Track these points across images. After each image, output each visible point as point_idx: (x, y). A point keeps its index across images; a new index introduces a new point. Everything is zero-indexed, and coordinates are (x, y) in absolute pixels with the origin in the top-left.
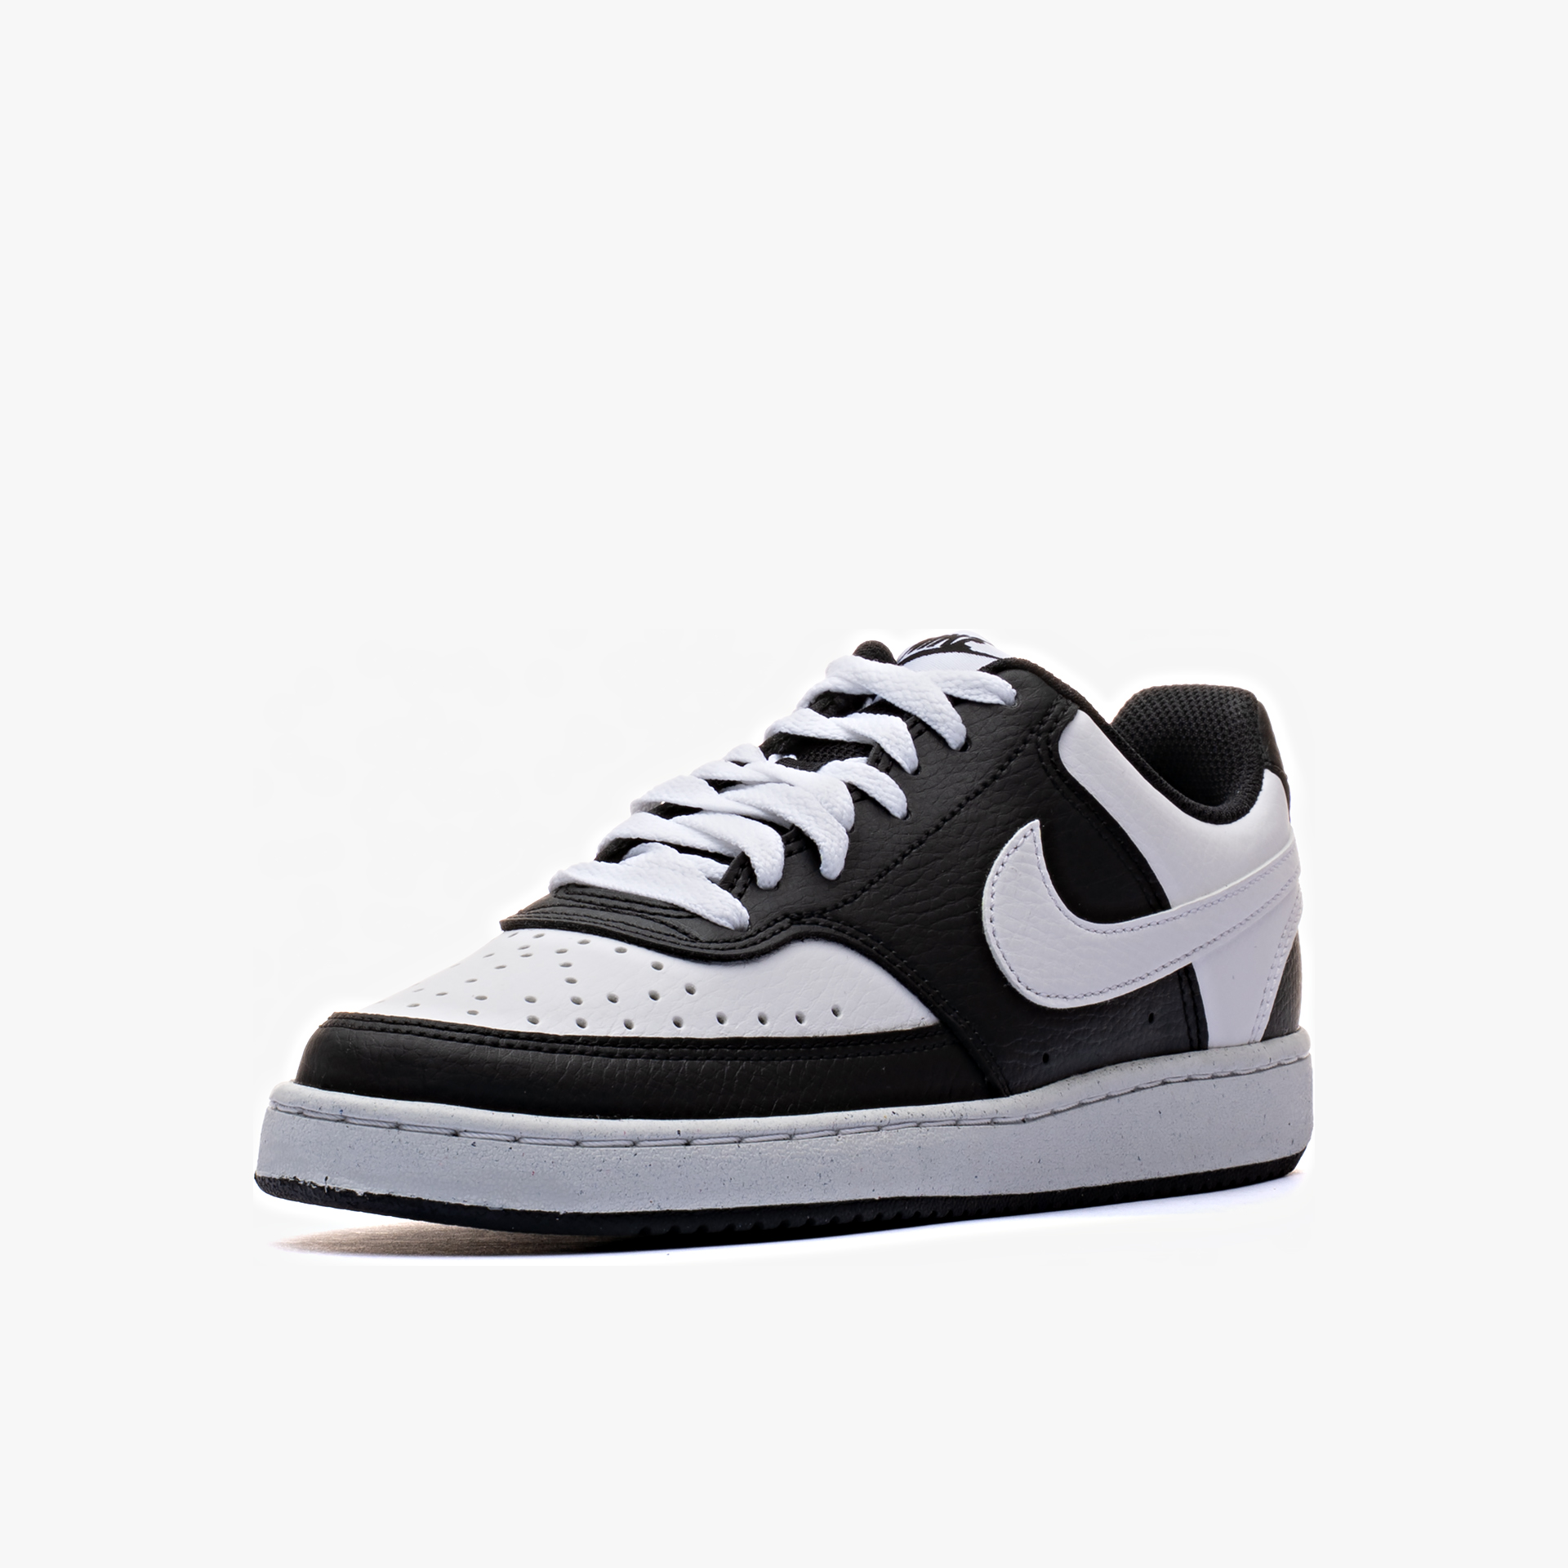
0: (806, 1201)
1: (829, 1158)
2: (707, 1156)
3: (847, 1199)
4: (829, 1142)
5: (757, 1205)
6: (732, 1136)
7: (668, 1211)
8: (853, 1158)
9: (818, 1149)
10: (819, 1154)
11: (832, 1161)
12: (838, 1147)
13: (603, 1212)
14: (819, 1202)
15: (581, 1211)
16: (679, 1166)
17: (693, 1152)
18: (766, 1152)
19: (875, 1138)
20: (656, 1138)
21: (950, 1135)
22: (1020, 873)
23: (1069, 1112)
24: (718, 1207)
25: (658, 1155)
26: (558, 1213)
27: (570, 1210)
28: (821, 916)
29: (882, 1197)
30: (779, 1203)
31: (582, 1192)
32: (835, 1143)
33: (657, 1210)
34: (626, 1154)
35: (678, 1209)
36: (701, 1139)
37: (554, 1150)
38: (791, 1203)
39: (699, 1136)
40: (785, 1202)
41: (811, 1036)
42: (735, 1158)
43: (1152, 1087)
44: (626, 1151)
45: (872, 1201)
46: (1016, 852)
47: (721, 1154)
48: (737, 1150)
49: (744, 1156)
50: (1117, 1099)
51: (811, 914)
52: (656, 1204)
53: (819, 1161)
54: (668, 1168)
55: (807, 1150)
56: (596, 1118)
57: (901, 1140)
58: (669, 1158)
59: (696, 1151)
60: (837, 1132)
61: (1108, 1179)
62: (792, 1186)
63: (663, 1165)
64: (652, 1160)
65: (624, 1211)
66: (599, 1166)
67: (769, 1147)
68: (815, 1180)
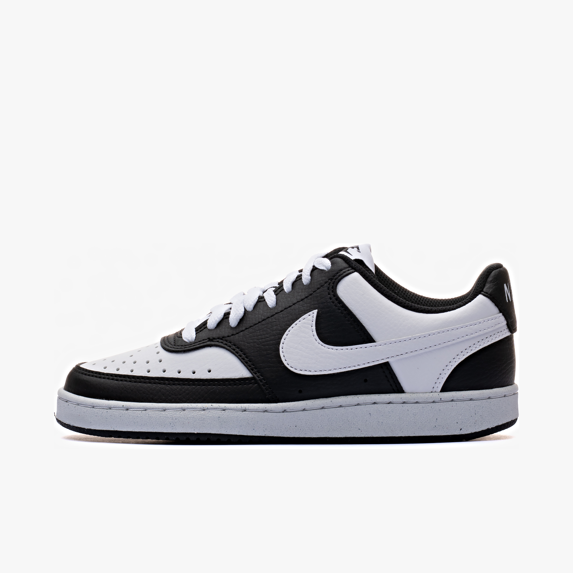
0: (165, 432)
1: (175, 418)
2: (130, 414)
3: (182, 432)
4: (176, 413)
5: (146, 431)
6: (142, 408)
7: (116, 431)
8: (185, 419)
9: (171, 415)
10: (171, 416)
11: (176, 419)
12: (180, 415)
13: (97, 429)
14: (170, 432)
15: (91, 428)
16: (120, 417)
17: (126, 412)
18: (151, 414)
19: (198, 413)
20: (116, 407)
21: (237, 414)
22: (302, 328)
23: (312, 410)
24: (133, 431)
25: (114, 413)
26: (85, 428)
27: (88, 428)
28: (221, 339)
29: (198, 432)
30: (154, 431)
31: (91, 422)
32: (179, 413)
33: (113, 430)
34: (104, 411)
35: (120, 430)
36: (131, 408)
37: (85, 408)
38: (159, 432)
39: (130, 408)
40: (157, 431)
41: (194, 378)
42: (139, 415)
43: (366, 405)
44: (104, 410)
45: (194, 434)
46: (303, 320)
47: (135, 414)
48: (141, 413)
49: (143, 415)
50: (344, 408)
51: (218, 338)
52: (113, 428)
53: (171, 419)
54: (117, 417)
55: (167, 415)
56: (103, 399)
57: (210, 414)
58: (118, 414)
59: (127, 412)
60: (184, 410)
61: (342, 435)
62: (159, 426)
63: (115, 416)
64: (112, 414)
65: (103, 429)
66: (96, 415)
67: (152, 413)
68: (168, 425)
